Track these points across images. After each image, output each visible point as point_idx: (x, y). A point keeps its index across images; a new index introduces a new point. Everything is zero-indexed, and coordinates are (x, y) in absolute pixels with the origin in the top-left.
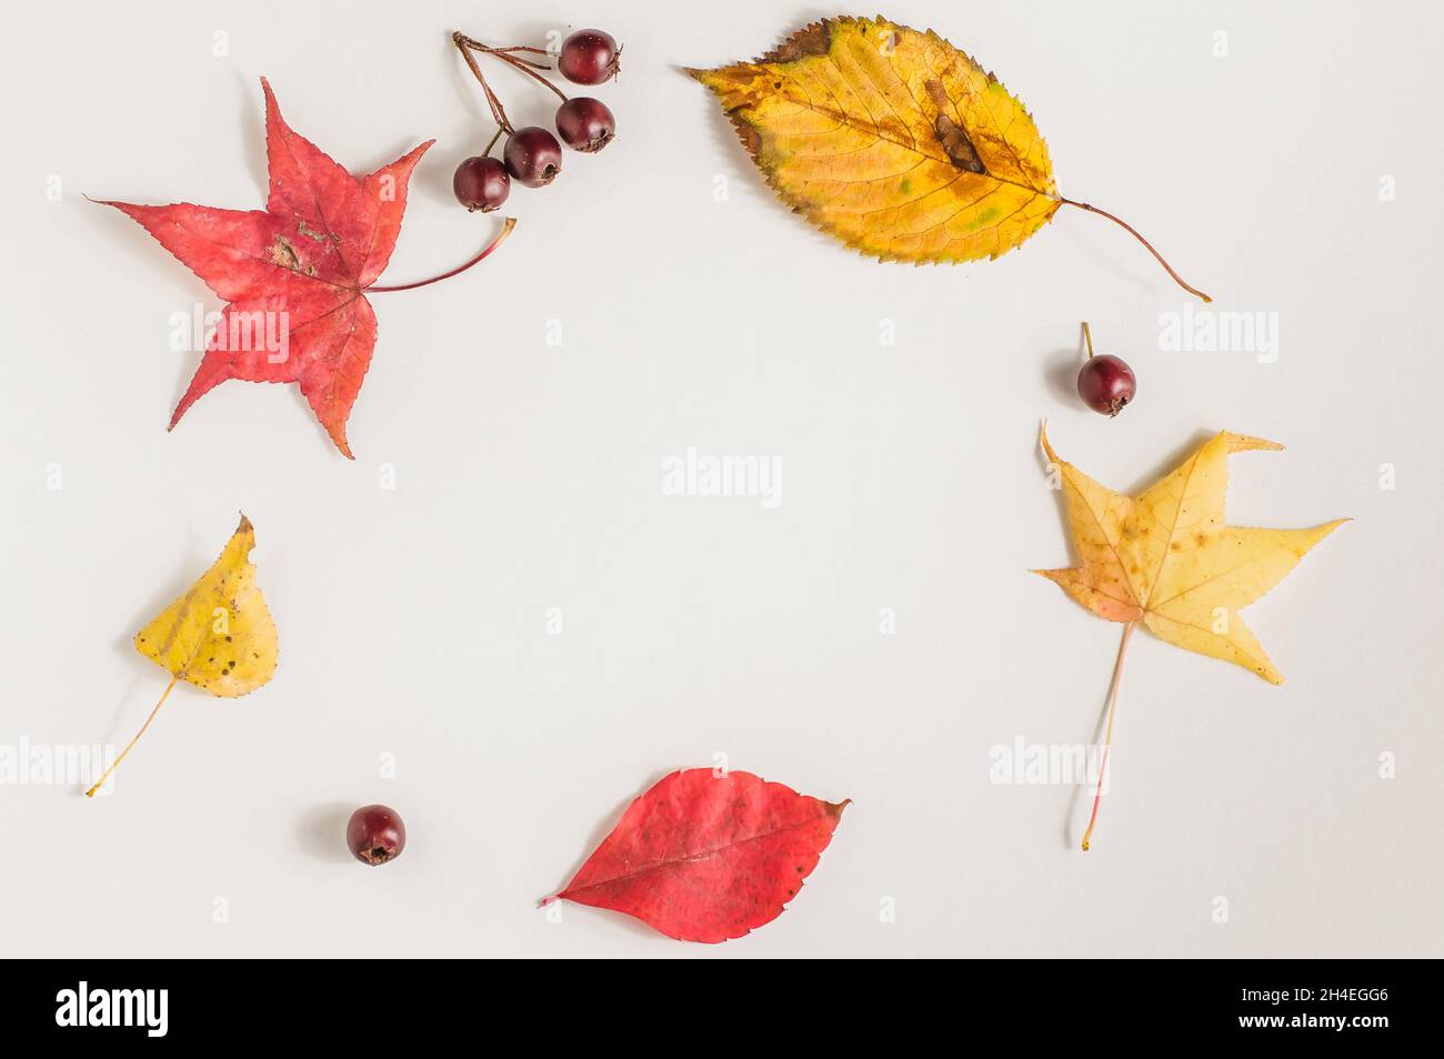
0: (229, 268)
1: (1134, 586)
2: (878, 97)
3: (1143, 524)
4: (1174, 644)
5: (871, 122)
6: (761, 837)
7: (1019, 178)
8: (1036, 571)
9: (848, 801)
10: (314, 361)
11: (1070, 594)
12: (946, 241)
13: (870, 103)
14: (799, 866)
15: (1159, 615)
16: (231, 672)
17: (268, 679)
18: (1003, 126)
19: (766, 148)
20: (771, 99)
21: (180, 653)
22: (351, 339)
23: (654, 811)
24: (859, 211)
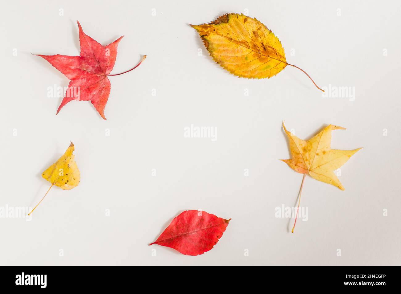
0: (71, 71)
1: (306, 164)
2: (240, 34)
3: (309, 148)
4: (316, 179)
5: (238, 41)
6: (208, 228)
7: (276, 58)
8: (281, 160)
9: (231, 219)
10: (95, 95)
11: (290, 166)
12: (256, 73)
13: (238, 36)
14: (218, 236)
15: (313, 172)
16: (67, 183)
17: (77, 185)
18: (273, 44)
19: (210, 46)
20: (213, 34)
21: (54, 178)
22: (104, 89)
23: (180, 221)
24: (234, 64)
